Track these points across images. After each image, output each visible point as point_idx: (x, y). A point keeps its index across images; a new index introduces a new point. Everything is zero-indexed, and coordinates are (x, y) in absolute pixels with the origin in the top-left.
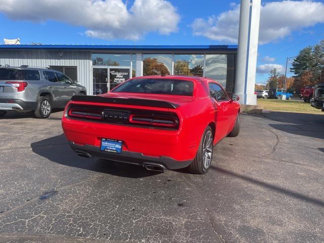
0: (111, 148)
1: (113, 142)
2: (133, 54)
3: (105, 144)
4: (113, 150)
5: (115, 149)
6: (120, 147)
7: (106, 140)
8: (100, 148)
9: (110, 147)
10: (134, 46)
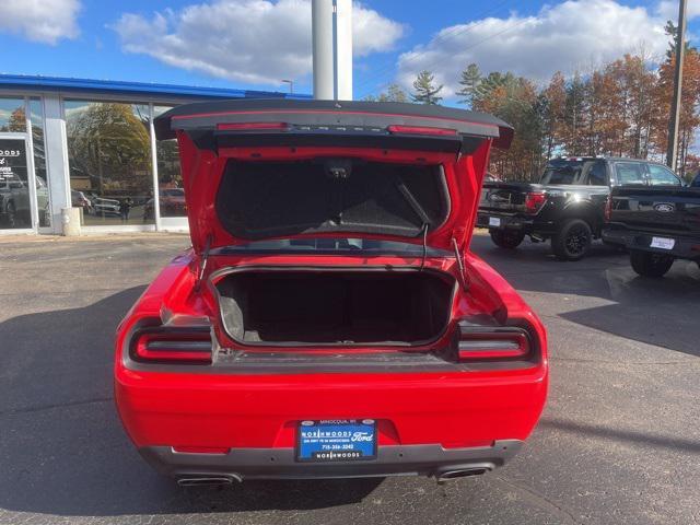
0: (334, 447)
1: (343, 428)
2: (32, 98)
3: (311, 436)
4: (347, 451)
5: (351, 447)
6: (369, 439)
7: (317, 423)
8: (297, 453)
9: (331, 444)
10: (38, 78)
